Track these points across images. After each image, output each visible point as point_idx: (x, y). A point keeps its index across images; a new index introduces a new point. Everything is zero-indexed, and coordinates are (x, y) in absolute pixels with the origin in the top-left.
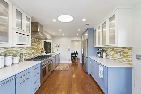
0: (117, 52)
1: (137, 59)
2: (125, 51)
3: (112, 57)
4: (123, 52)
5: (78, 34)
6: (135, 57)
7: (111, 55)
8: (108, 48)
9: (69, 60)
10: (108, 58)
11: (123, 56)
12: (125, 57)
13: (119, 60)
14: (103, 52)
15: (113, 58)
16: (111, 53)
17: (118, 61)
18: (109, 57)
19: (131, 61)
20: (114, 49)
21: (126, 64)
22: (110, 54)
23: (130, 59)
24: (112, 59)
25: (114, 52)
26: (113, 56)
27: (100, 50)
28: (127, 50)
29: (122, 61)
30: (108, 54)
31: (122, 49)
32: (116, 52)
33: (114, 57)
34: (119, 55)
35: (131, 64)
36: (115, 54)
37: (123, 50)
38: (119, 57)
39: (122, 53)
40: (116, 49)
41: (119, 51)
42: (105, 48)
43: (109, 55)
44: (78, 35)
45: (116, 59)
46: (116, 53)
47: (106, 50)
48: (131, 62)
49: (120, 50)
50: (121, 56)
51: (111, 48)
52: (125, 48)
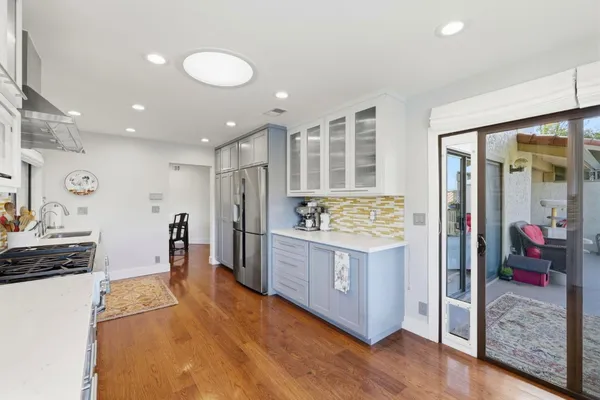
0: (367, 208)
1: (415, 223)
2: (386, 206)
3: (348, 224)
4: (382, 209)
5: (205, 140)
6: (410, 220)
7: (345, 221)
8: (334, 199)
9: (158, 260)
10: (336, 230)
11: (383, 219)
12: (388, 221)
13: (370, 233)
14: (320, 214)
15: (351, 227)
16: (344, 213)
17: (367, 234)
18: (338, 227)
19: (402, 229)
20: (355, 201)
21: (390, 238)
22: (342, 216)
23: (400, 225)
24: (348, 232)
25: (355, 210)
26: (351, 222)
27: (310, 204)
28: (392, 202)
29: (378, 234)
30: (336, 218)
31: (379, 202)
32: (363, 210)
33: (356, 226)
34: (373, 218)
35: (401, 239)
36: (357, 216)
37: (383, 204)
38: (370, 224)
39: (379, 212)
40: (362, 201)
41: (370, 207)
42: (323, 198)
43: (338, 221)
44: (205, 143)
45: (363, 228)
46: (363, 212)
47: (327, 204)
48: (401, 233)
49: (374, 205)
50: (376, 219)
51: (345, 199)
52: (387, 198)
